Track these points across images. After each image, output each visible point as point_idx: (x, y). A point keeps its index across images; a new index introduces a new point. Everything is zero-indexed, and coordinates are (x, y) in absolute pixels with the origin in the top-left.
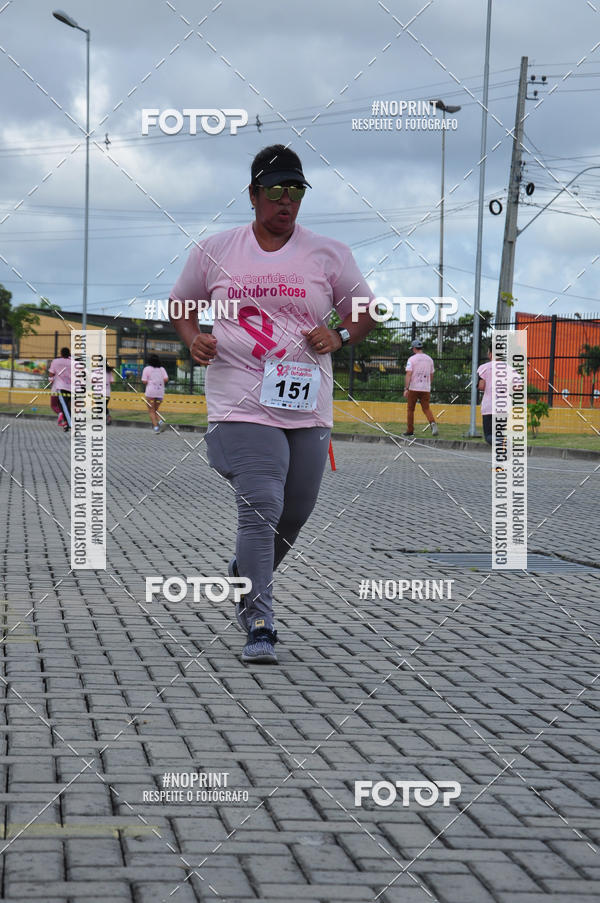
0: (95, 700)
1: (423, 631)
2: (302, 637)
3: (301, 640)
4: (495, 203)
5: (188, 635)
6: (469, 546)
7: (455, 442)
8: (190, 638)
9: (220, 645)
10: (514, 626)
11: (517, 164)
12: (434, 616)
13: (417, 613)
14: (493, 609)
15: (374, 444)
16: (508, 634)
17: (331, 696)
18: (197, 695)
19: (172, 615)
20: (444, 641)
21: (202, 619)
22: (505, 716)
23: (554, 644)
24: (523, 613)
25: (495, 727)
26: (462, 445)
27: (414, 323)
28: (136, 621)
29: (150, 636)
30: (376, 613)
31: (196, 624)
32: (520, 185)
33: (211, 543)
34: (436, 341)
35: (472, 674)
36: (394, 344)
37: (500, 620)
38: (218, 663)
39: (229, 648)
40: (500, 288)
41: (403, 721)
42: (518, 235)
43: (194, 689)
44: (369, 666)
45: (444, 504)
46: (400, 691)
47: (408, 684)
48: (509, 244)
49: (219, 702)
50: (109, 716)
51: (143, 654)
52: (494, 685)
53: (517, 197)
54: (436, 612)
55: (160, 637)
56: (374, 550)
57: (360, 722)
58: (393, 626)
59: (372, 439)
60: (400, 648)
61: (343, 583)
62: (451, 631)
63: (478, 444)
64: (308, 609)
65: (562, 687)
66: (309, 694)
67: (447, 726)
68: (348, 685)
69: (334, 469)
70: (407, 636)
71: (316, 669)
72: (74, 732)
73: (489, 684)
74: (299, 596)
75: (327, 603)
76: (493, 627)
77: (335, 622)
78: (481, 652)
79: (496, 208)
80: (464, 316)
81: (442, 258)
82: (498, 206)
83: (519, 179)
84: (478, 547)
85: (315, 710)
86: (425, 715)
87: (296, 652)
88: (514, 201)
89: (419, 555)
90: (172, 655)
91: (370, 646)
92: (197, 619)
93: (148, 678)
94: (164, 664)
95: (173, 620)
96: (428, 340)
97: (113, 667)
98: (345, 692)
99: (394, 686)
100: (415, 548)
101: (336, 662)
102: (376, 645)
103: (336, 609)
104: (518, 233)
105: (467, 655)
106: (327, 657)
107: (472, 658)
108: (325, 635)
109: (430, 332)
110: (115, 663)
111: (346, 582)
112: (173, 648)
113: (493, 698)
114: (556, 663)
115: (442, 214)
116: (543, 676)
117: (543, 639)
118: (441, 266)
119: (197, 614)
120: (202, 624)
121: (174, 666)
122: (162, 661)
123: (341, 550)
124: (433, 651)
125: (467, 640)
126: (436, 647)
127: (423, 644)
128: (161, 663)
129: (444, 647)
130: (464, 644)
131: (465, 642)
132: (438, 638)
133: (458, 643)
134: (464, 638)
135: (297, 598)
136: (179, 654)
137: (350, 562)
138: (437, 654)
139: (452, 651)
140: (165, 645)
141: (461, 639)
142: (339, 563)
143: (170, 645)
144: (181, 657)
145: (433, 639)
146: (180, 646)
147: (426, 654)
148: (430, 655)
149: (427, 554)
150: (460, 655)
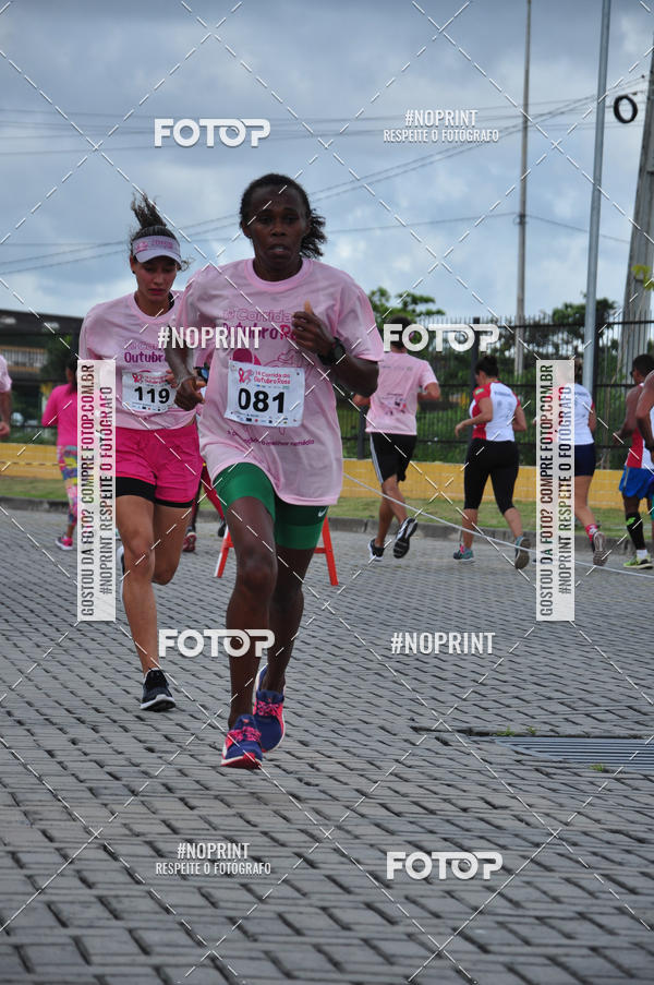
1: (515, 880)
2: (298, 890)
3: (296, 895)
5: (89, 885)
8: (94, 892)
9: (148, 904)
12: (535, 853)
19: (59, 849)
21: (114, 857)
29: (22, 888)
31: (103, 865)
35: (612, 962)
38: (148, 937)
39: (166, 911)
44: (422, 944)
54: (538, 845)
55: (40, 891)
56: (415, 729)
60: (476, 910)
61: (365, 790)
62: (568, 880)
64: (304, 837)
69: (334, 581)
70: (489, 889)
71: (326, 948)
74: (286, 813)
75: (339, 828)
77: (355, 862)
80: (562, 307)
81: (524, 201)
87: (289, 918)
89: (498, 740)
90: (64, 924)
91: (424, 908)
92: (103, 855)
93: (20, 969)
94: (50, 940)
95: (61, 860)
100: (489, 728)
101: (364, 935)
103: (357, 837)
105: (601, 926)
107: (611, 932)
108: (341, 886)
111: (372, 789)
112: (67, 911)
118: (523, 216)
119: (105, 848)
120: (115, 865)
121: (69, 944)
122: (46, 935)
123: (357, 730)
124: (537, 918)
125: (597, 898)
126: (544, 909)
127: (516, 904)
128: (44, 940)
129: (556, 910)
130: (593, 905)
131: (594, 901)
132: (544, 893)
133: (583, 903)
134: (591, 894)
135: (285, 818)
136: (76, 923)
137: (375, 753)
138: (545, 924)
139: (571, 919)
140: (49, 905)
141: (586, 895)
142: (355, 755)
143: (61, 906)
144: (80, 927)
145: (536, 895)
146: (77, 908)
147: (526, 924)
148: (531, 924)
149: (512, 739)
150: (588, 926)
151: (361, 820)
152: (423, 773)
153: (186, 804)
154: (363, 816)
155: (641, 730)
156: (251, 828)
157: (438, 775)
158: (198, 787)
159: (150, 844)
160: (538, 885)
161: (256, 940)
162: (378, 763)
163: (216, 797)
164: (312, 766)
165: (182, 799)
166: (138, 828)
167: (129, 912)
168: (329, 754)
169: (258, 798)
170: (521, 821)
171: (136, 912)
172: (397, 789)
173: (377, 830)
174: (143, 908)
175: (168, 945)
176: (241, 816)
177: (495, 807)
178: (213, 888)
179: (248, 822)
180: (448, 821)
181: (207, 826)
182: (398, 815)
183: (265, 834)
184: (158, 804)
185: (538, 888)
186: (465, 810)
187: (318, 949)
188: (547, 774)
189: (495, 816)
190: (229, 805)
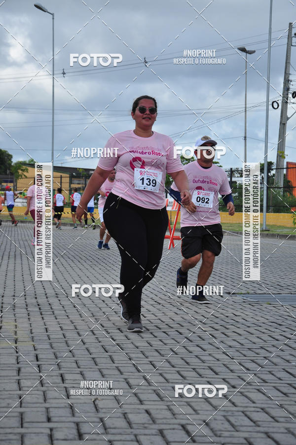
0: (67, 377)
1: (242, 338)
2: (176, 341)
3: (176, 343)
4: (275, 103)
5: (114, 340)
8: (116, 342)
9: (131, 346)
10: (292, 334)
11: (287, 81)
12: (248, 329)
13: (239, 328)
14: (280, 325)
16: (289, 339)
17: (194, 374)
18: (121, 373)
19: (105, 330)
20: (254, 343)
21: (122, 332)
22: (290, 385)
25: (285, 390)
27: (231, 169)
29: (95, 341)
30: (216, 327)
31: (118, 334)
32: (289, 93)
35: (271, 361)
37: (284, 331)
39: (137, 348)
40: (278, 149)
41: (234, 387)
42: (287, 120)
43: (119, 370)
44: (213, 357)
46: (232, 371)
47: (236, 367)
48: (283, 125)
49: (133, 377)
50: (74, 385)
51: (91, 351)
52: (283, 367)
53: (287, 99)
54: (249, 327)
55: (100, 342)
58: (225, 335)
60: (230, 347)
62: (258, 337)
63: (267, 234)
64: (179, 325)
66: (182, 373)
68: (202, 367)
70: (234, 340)
71: (185, 358)
72: (56, 395)
73: (280, 367)
74: (173, 318)
75: (189, 323)
76: (281, 335)
77: (194, 333)
78: (275, 349)
79: (275, 105)
81: (246, 133)
82: (277, 104)
83: (288, 89)
84: (271, 291)
85: (186, 381)
87: (174, 349)
88: (285, 102)
90: (107, 352)
91: (214, 346)
92: (119, 331)
93: (94, 365)
94: (103, 356)
95: (106, 333)
97: (75, 359)
98: (201, 372)
99: (228, 368)
101: (196, 354)
102: (217, 345)
103: (194, 325)
104: (288, 119)
105: (267, 351)
106: (191, 352)
107: (270, 352)
108: (189, 340)
109: (239, 174)
110: (76, 356)
112: (107, 348)
113: (282, 374)
115: (246, 109)
118: (245, 137)
119: (119, 329)
120: (122, 334)
121: (108, 358)
124: (248, 349)
126: (250, 346)
127: (242, 345)
128: (101, 356)
129: (254, 346)
130: (265, 344)
132: (251, 341)
133: (262, 344)
134: (265, 341)
135: (173, 320)
136: (110, 351)
138: (251, 350)
139: (259, 349)
140: (103, 346)
141: (263, 341)
143: (106, 346)
144: (112, 352)
145: (248, 342)
146: (111, 347)
148: (246, 350)
149: (242, 295)
150: (263, 350)
153: (144, 316)
154: (196, 319)
155: (282, 292)
156: (163, 323)
161: (163, 356)
163: (152, 314)
164: (181, 304)
167: (126, 348)
169: (165, 314)
170: (244, 320)
171: (128, 348)
173: (201, 323)
175: (138, 358)
176: (160, 319)
177: (236, 316)
179: (162, 321)
180: (222, 320)
182: (207, 318)
183: (167, 325)
185: (248, 340)
186: (227, 317)
187: (182, 359)
188: (253, 306)
189: (236, 318)
190: (156, 316)
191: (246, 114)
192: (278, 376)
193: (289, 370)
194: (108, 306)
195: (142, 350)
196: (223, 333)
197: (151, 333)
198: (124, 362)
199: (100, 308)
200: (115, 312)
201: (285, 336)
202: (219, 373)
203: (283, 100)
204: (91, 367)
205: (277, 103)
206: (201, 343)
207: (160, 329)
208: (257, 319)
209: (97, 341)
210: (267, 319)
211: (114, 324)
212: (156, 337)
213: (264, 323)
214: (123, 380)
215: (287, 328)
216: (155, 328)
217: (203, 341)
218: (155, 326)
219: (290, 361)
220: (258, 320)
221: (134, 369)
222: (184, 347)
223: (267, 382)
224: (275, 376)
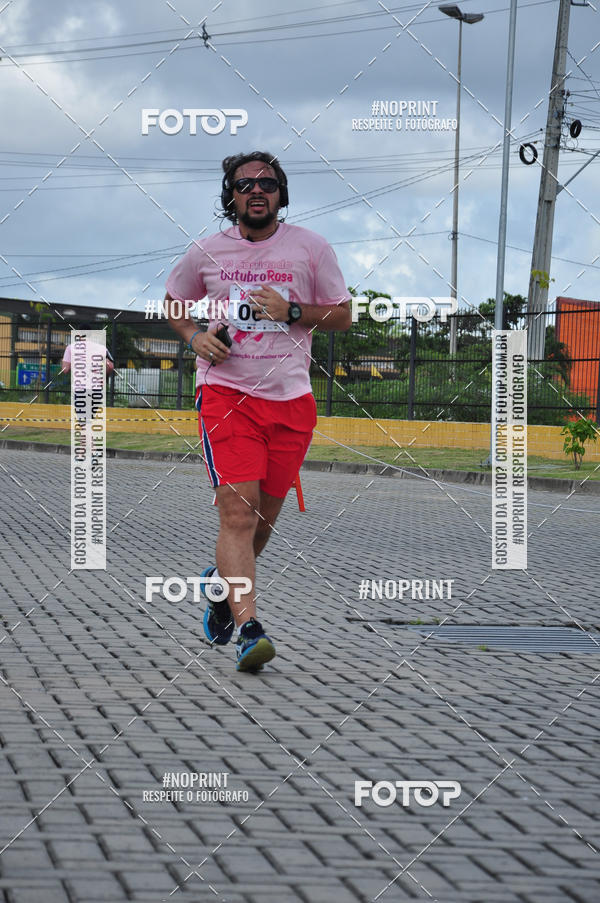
1: (405, 732)
2: (240, 740)
3: (238, 744)
4: (527, 148)
5: (82, 737)
6: (480, 616)
7: (470, 474)
8: (86, 742)
9: (125, 751)
10: (531, 726)
11: (559, 95)
12: (423, 712)
13: (401, 708)
15: (360, 476)
16: (523, 737)
17: (273, 822)
18: (88, 820)
19: (63, 710)
20: (434, 747)
21: (104, 715)
22: (509, 851)
23: (584, 752)
24: (546, 708)
25: (494, 865)
26: (479, 477)
28: (13, 719)
29: (31, 739)
30: (344, 707)
31: (95, 722)
32: (562, 125)
33: (126, 609)
34: (447, 336)
35: (468, 792)
36: (390, 340)
37: (513, 718)
38: (120, 775)
39: (138, 755)
40: (533, 265)
41: (368, 856)
42: (558, 192)
43: (84, 813)
44: (328, 780)
45: (449, 557)
46: (368, 816)
48: (546, 204)
49: (116, 830)
51: (19, 764)
52: (497, 808)
53: (558, 140)
54: (426, 706)
55: (44, 741)
56: (349, 620)
57: (310, 858)
58: (365, 725)
59: (356, 469)
60: (373, 755)
61: (303, 665)
62: (445, 732)
64: (251, 701)
65: (590, 811)
66: (242, 819)
67: (429, 865)
68: (296, 806)
69: (302, 508)
70: (385, 739)
71: (255, 784)
73: (490, 807)
74: (240, 683)
75: (279, 694)
76: (503, 727)
77: (287, 719)
78: (483, 762)
79: (529, 155)
80: (486, 302)
81: (456, 223)
82: (531, 152)
83: (561, 115)
84: (492, 617)
85: (250, 841)
86: (400, 848)
87: (230, 761)
88: (554, 146)
89: (410, 627)
90: (58, 766)
91: (332, 753)
92: (97, 714)
93: (22, 798)
94: (46, 777)
95: (64, 717)
96: (437, 335)
98: (292, 817)
100: (405, 618)
101: (284, 774)
102: (341, 751)
103: (291, 701)
104: (559, 189)
105: (464, 766)
106: (271, 768)
107: (471, 770)
108: (273, 737)
111: (307, 664)
112: (61, 756)
113: (495, 826)
114: (584, 777)
115: (457, 162)
116: (566, 796)
117: (569, 744)
118: (455, 234)
119: (99, 709)
120: (105, 721)
121: (59, 780)
122: (44, 774)
123: (304, 620)
124: (418, 760)
125: (464, 745)
126: (422, 754)
127: (403, 750)
128: (42, 777)
129: (433, 754)
130: (460, 750)
131: (463, 748)
132: (426, 741)
133: (454, 748)
134: (461, 742)
135: (239, 686)
136: (68, 764)
137: (315, 638)
139: (443, 760)
140: (49, 752)
141: (457, 742)
142: (299, 639)
143: (59, 753)
144: (71, 767)
145: (419, 742)
147: (408, 764)
148: (412, 764)
149: (422, 626)
150: (455, 766)
151: (296, 688)
152: (349, 653)
153: (166, 676)
154: (298, 685)
156: (213, 694)
157: (361, 654)
158: (177, 663)
159: (133, 706)
160: (421, 735)
162: (316, 646)
165: (162, 672)
166: (126, 694)
167: (108, 757)
168: (281, 638)
169: (221, 672)
170: (418, 688)
171: (114, 757)
172: (328, 664)
173: (308, 696)
174: (120, 754)
175: (136, 781)
176: (205, 685)
177: (399, 678)
178: (177, 739)
179: (210, 689)
180: (362, 688)
181: (178, 692)
182: (324, 683)
183: (222, 698)
184: (143, 676)
185: (421, 738)
186: (376, 680)
188: (443, 653)
189: (399, 685)
190: (197, 677)
191: (457, 174)
192: (484, 827)
193: (513, 816)
194: (78, 649)
195: (150, 762)
196: (359, 721)
197: (180, 719)
198: (98, 792)
199: (57, 655)
200: (95, 665)
201: (512, 731)
202: (336, 822)
203: (547, 142)
204: (10, 804)
205: (531, 147)
206: (300, 744)
207: (203, 708)
208: (450, 686)
209: (37, 739)
210: (475, 688)
211: (87, 695)
212: (189, 728)
213: (465, 697)
214: (90, 837)
215: (521, 709)
216: (192, 706)
217: (308, 740)
218: (192, 701)
219: (517, 793)
220: (451, 690)
221: (121, 811)
222: (257, 754)
223: (452, 845)
224: (475, 829)
